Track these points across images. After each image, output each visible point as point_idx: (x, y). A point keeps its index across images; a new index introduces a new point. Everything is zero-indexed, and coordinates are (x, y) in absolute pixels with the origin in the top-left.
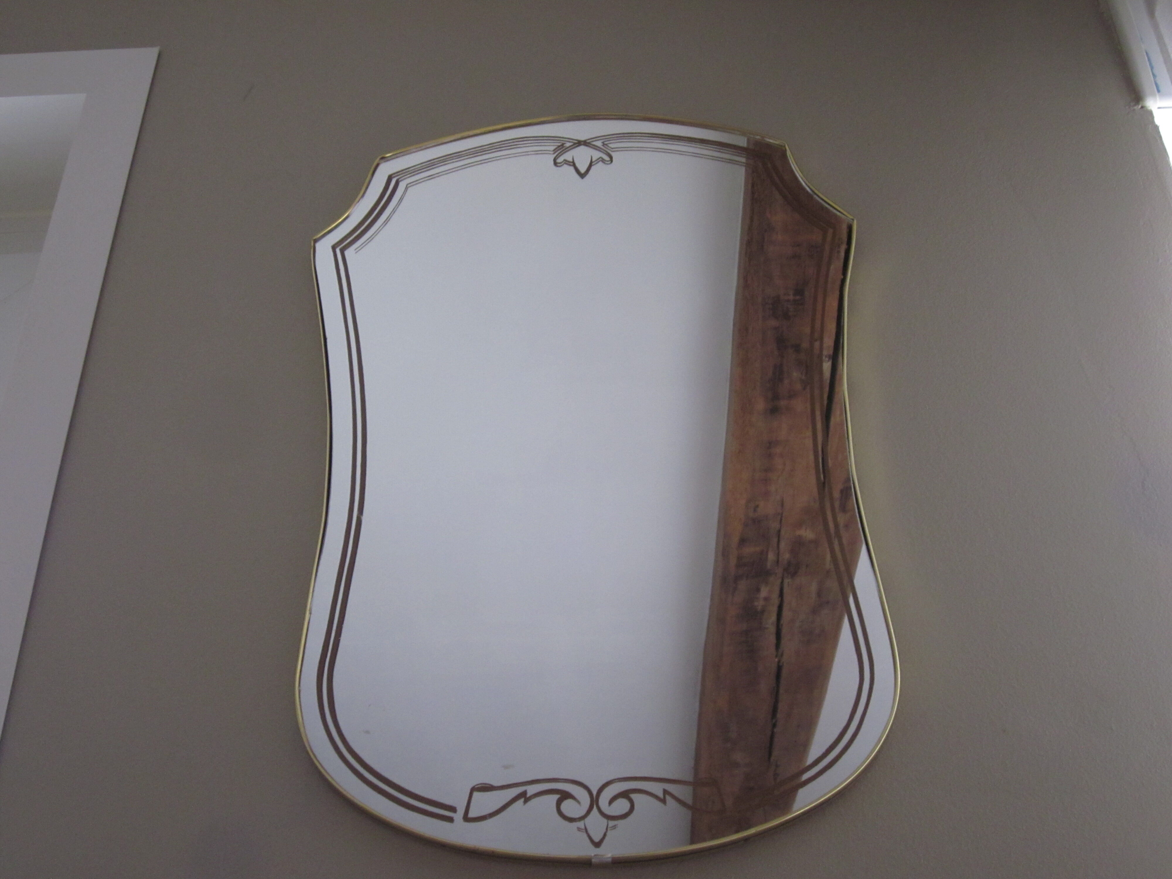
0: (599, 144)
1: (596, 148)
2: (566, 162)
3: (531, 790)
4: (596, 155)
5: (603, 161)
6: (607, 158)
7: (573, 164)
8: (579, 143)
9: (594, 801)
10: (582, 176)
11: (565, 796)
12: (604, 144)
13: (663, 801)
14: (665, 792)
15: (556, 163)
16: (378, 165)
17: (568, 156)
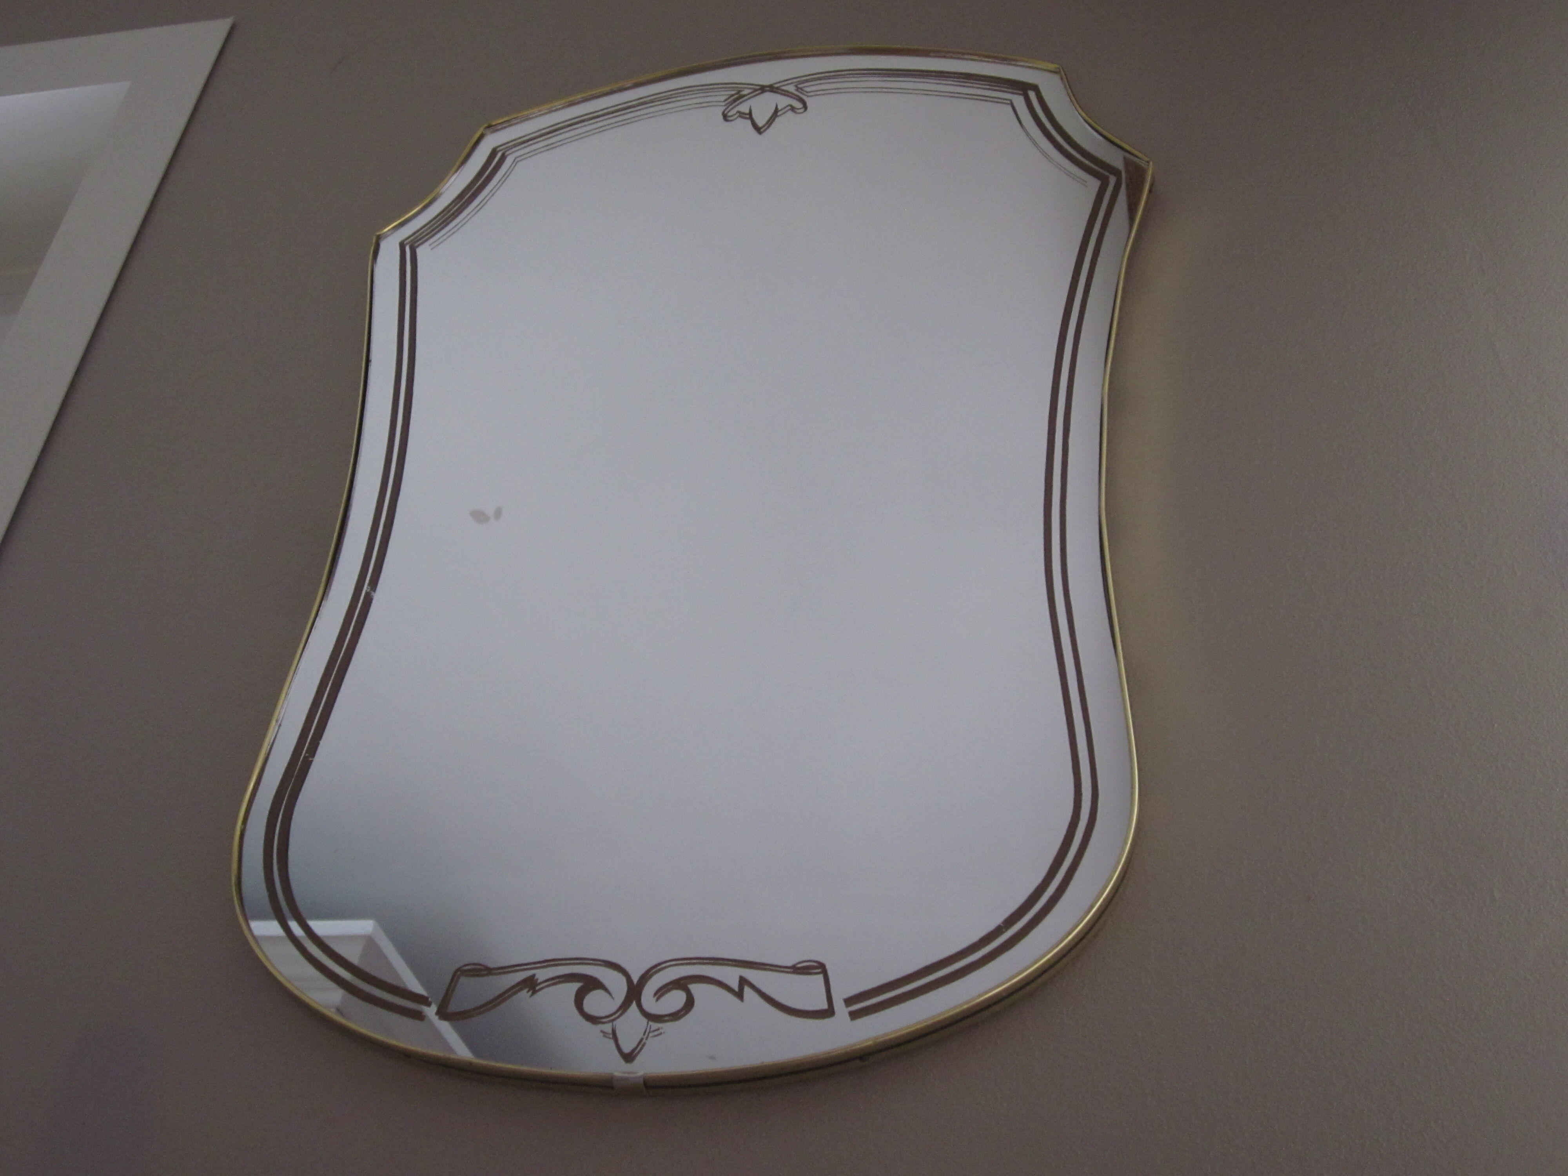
0: (791, 88)
1: (787, 94)
2: (741, 115)
3: (542, 975)
4: (783, 101)
5: (793, 109)
6: (798, 105)
7: (750, 116)
8: (763, 89)
9: (634, 993)
10: (758, 130)
11: (591, 984)
12: (798, 89)
13: (740, 995)
14: (743, 981)
15: (725, 117)
16: (482, 137)
17: (744, 108)
